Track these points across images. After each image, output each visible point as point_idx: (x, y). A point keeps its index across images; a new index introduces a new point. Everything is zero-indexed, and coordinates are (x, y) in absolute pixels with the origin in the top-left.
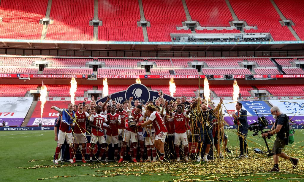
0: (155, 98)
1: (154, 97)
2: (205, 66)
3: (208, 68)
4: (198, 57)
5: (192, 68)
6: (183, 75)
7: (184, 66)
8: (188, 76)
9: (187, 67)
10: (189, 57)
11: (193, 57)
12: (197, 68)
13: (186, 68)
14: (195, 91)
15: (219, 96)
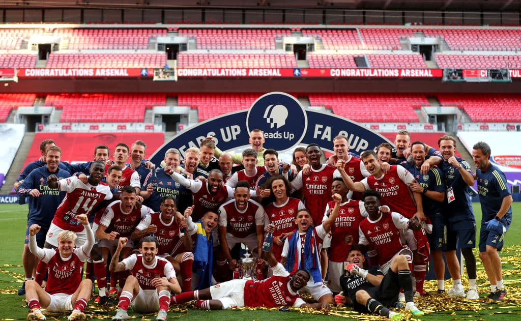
0: (320, 129)
1: (318, 126)
2: (441, 47)
3: (448, 53)
4: (424, 24)
5: (410, 52)
6: (389, 69)
7: (390, 48)
8: (400, 70)
9: (397, 49)
10: (403, 23)
11: (413, 24)
12: (421, 52)
13: (396, 52)
14: (418, 108)
15: (477, 121)
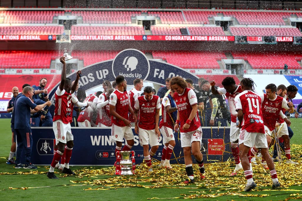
0: (157, 72)
1: (156, 70)
2: (234, 23)
3: (238, 26)
4: (223, 8)
5: (214, 26)
6: (201, 36)
7: (202, 23)
8: (208, 37)
9: (207, 24)
10: (211, 8)
11: (216, 8)
12: (221, 26)
13: (206, 26)
14: (220, 60)
15: (256, 68)
